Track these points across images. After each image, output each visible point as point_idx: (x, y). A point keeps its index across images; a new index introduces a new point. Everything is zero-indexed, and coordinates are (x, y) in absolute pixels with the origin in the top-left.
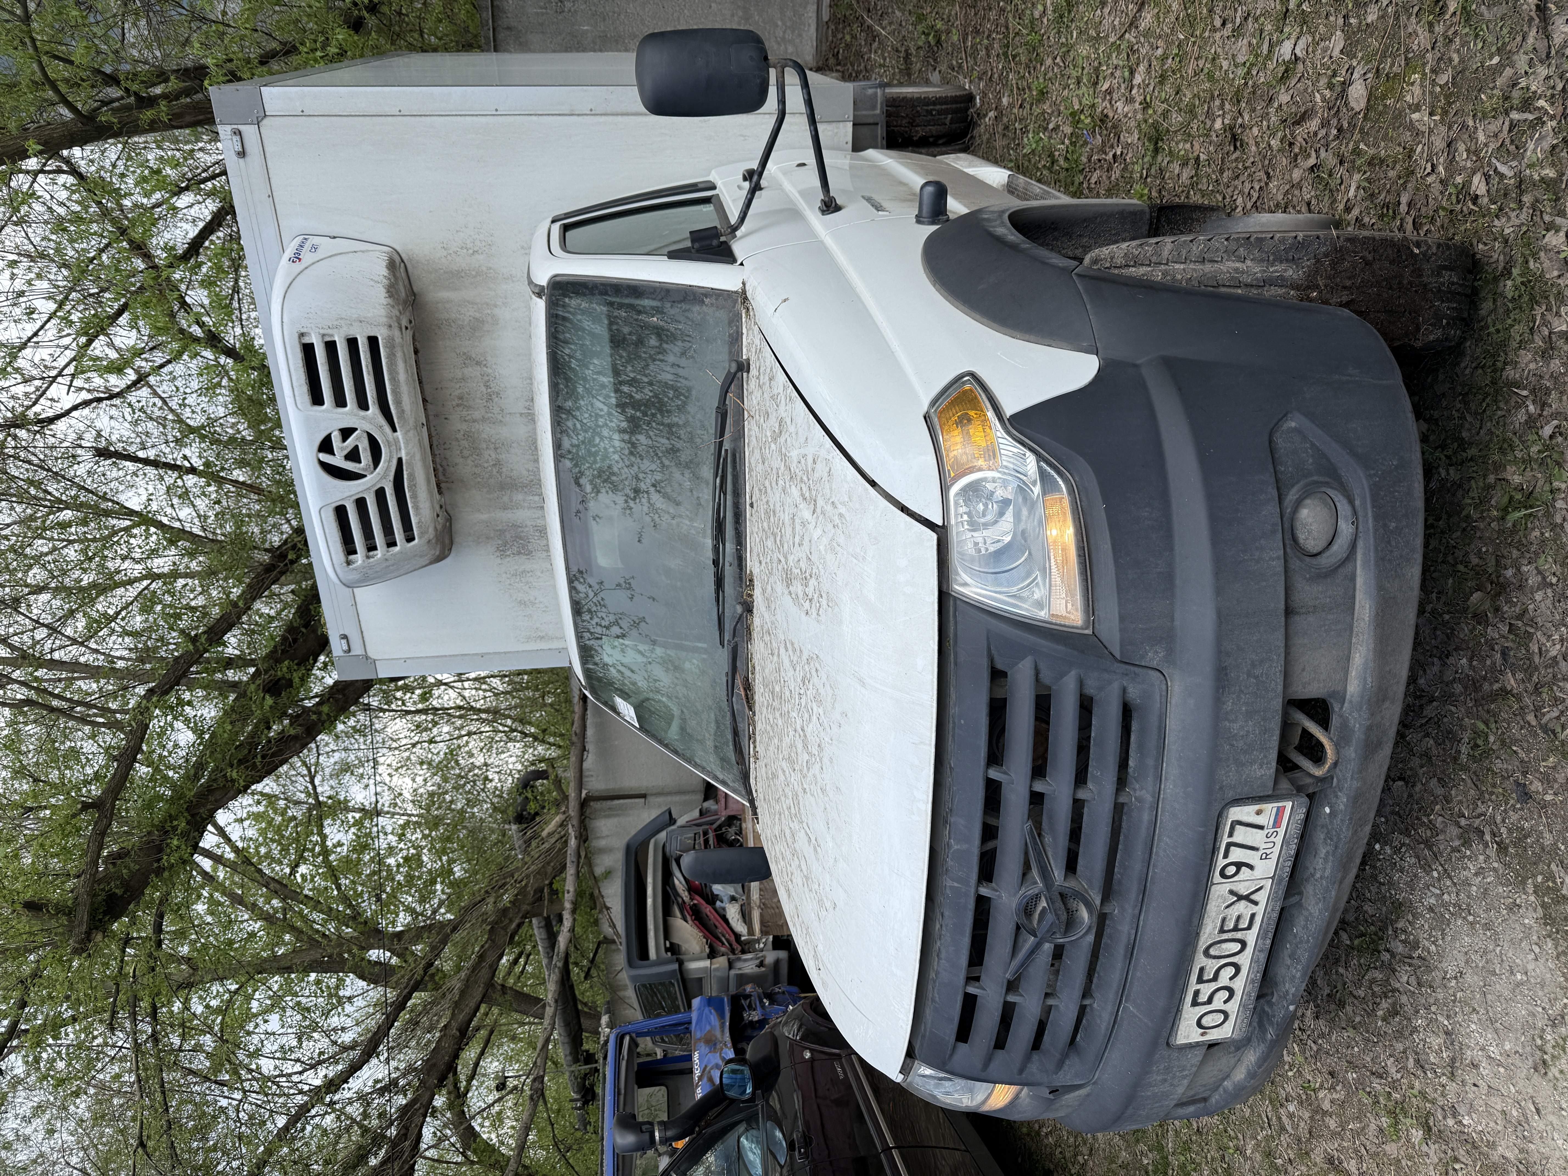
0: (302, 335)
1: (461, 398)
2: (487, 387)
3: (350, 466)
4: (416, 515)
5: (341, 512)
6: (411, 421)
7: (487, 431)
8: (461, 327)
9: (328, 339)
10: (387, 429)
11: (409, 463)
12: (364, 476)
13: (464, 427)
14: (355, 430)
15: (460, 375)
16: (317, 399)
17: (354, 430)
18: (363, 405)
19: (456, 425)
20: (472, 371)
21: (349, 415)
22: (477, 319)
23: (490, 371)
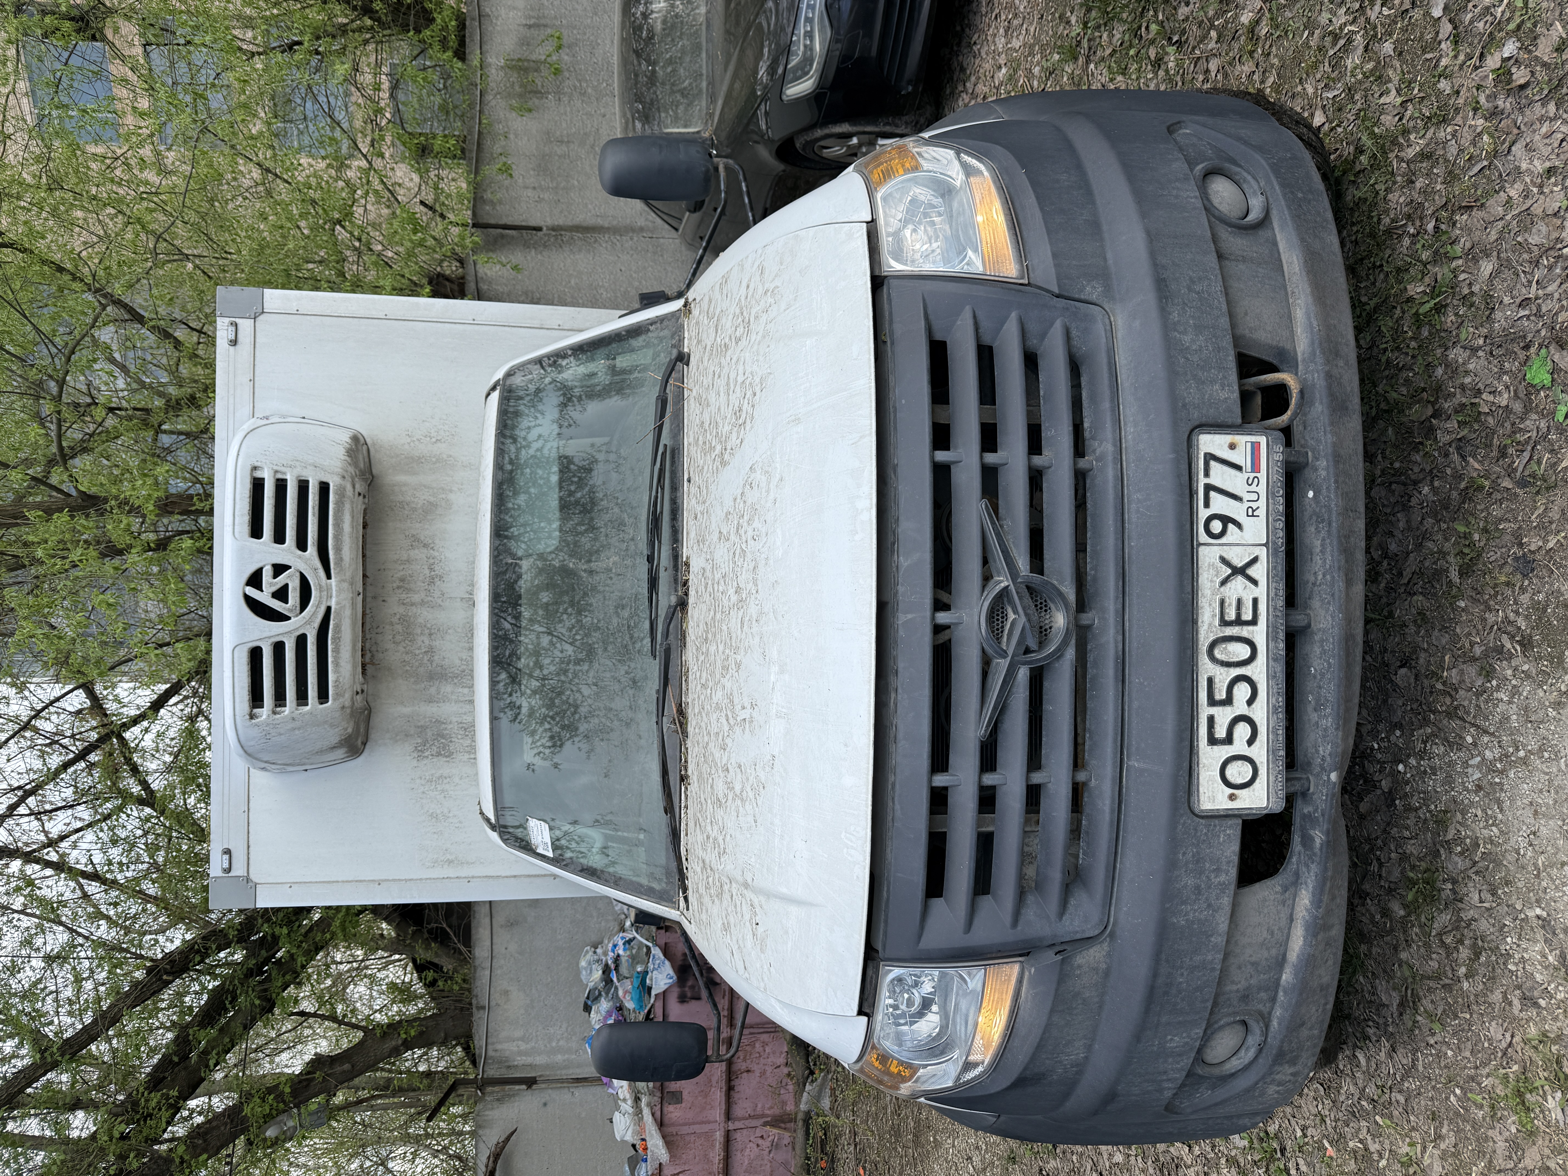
0: (255, 468)
1: (402, 580)
2: (431, 570)
3: (276, 605)
4: (336, 672)
5: (255, 655)
6: (348, 574)
7: (424, 615)
8: (414, 510)
9: (280, 476)
10: (322, 573)
11: (338, 613)
12: (288, 618)
13: (401, 610)
14: (289, 567)
15: (405, 557)
16: (256, 531)
17: (286, 568)
18: (302, 545)
19: (393, 608)
20: (419, 554)
21: (287, 553)
22: (430, 503)
23: (436, 554)
